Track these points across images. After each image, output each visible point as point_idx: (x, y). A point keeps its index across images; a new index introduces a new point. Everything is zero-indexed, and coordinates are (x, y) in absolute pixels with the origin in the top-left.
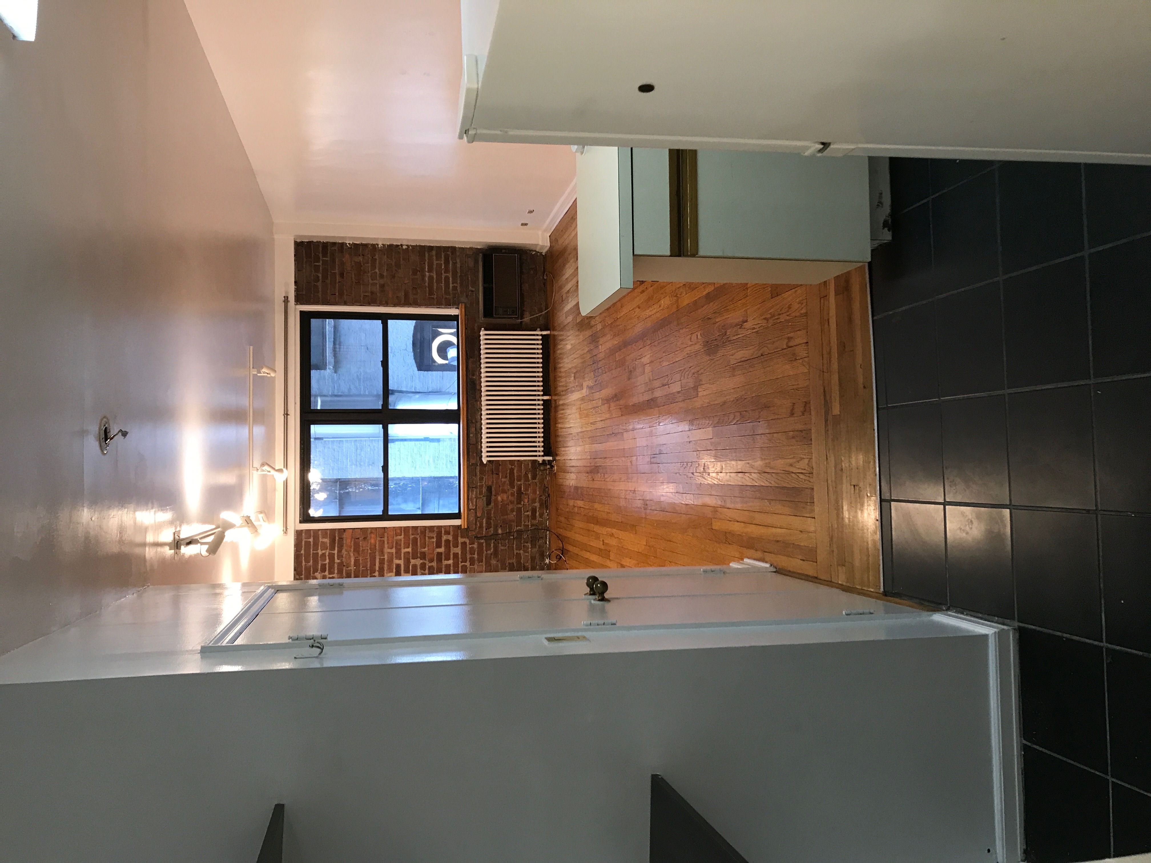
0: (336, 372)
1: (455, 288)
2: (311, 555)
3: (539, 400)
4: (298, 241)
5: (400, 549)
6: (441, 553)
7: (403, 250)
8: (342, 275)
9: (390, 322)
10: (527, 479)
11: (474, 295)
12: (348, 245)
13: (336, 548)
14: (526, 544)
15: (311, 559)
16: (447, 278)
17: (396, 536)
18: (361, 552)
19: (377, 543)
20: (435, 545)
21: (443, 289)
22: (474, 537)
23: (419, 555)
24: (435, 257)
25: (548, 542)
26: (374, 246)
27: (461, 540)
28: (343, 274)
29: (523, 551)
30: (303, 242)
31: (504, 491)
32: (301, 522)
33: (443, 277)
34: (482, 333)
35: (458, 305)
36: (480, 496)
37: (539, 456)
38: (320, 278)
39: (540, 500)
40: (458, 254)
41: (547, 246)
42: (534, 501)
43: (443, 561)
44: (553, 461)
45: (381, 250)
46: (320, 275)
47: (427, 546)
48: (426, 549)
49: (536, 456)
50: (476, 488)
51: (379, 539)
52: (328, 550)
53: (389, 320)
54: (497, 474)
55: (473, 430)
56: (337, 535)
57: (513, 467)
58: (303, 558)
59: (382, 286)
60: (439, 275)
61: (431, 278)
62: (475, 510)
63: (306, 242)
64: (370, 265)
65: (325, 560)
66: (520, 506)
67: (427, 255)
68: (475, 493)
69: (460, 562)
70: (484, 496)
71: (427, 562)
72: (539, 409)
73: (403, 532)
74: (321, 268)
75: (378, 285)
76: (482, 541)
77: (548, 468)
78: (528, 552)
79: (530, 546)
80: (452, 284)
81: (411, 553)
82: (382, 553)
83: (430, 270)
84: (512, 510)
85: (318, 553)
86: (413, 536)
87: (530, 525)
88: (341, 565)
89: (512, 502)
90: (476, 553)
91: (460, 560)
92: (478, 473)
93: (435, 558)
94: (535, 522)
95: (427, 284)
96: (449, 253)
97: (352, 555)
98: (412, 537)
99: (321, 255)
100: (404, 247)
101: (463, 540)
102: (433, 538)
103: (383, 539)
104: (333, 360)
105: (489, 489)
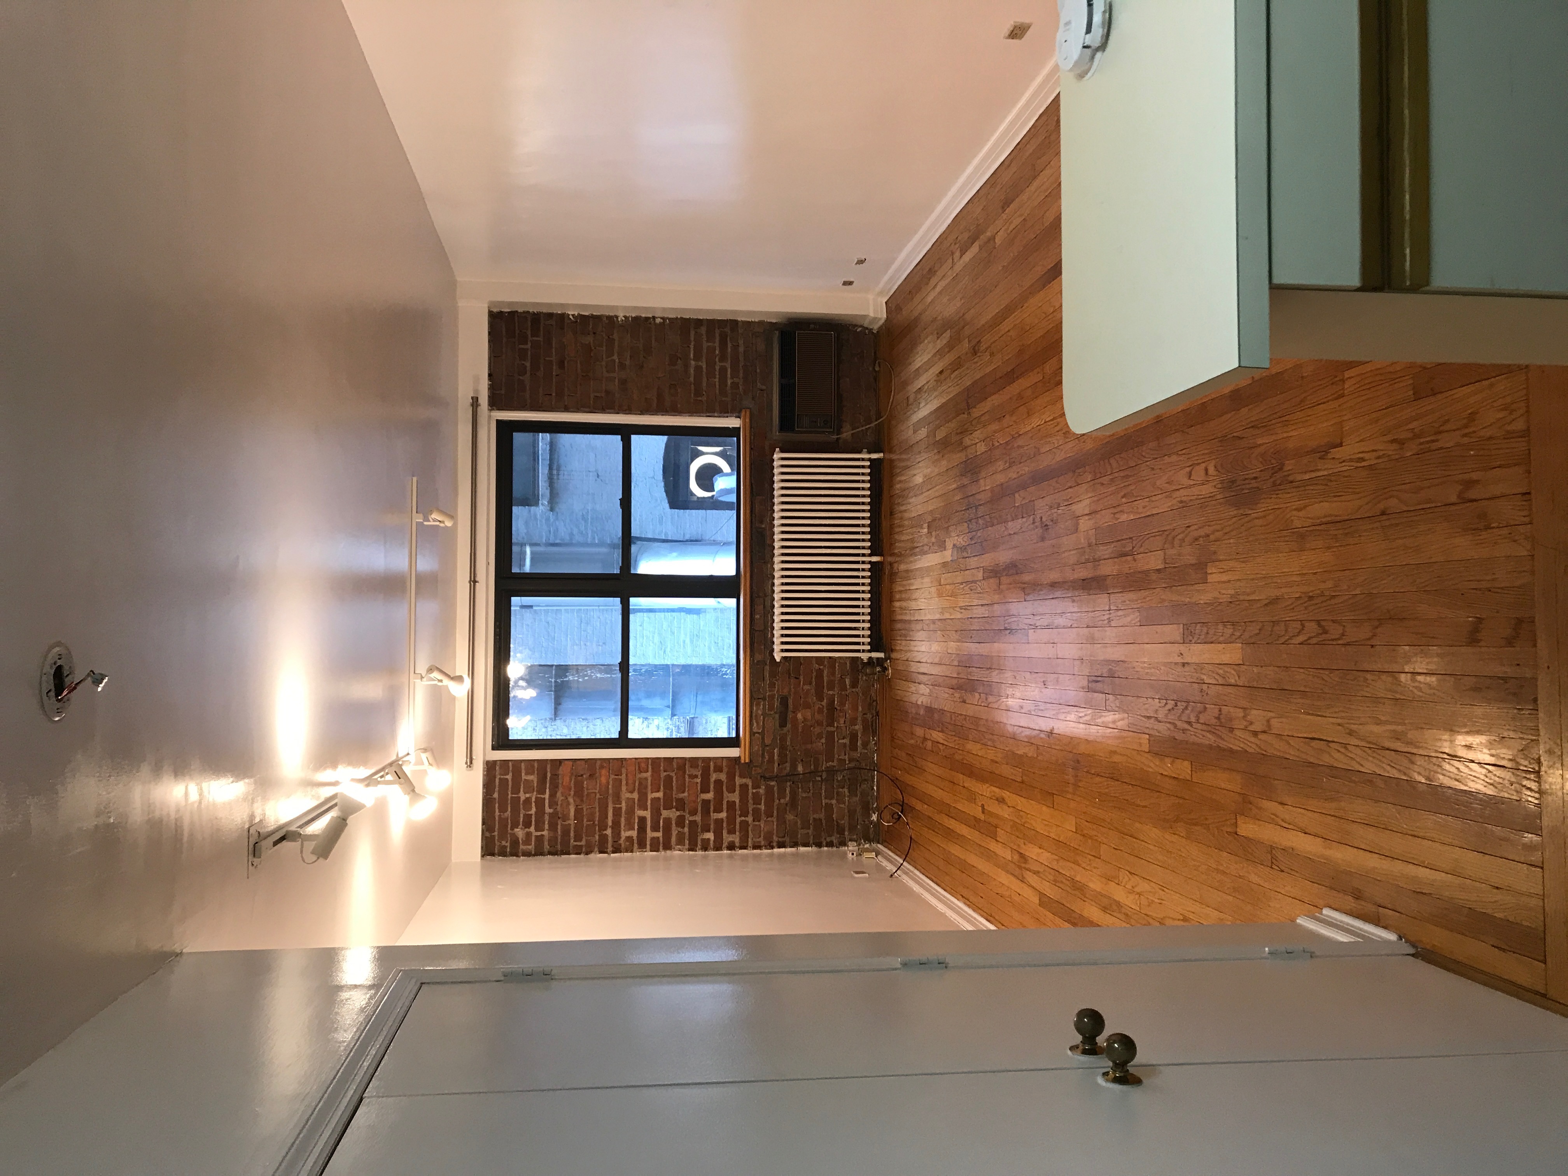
0: (552, 509)
1: (735, 386)
2: (509, 802)
3: (863, 562)
4: (495, 310)
5: (646, 794)
6: (709, 801)
7: (655, 324)
8: (561, 364)
9: (634, 438)
10: (843, 688)
11: (765, 395)
12: (571, 317)
13: (547, 790)
14: (841, 790)
15: (509, 806)
16: (723, 370)
17: (641, 772)
18: (584, 798)
19: (611, 783)
20: (699, 788)
21: (717, 387)
22: (759, 777)
23: (674, 804)
24: (704, 337)
25: (875, 788)
26: (612, 319)
27: (738, 781)
28: (564, 362)
29: (837, 800)
30: (501, 312)
31: (807, 706)
32: (493, 748)
33: (717, 368)
34: (777, 456)
35: (740, 412)
36: (770, 713)
37: (864, 651)
38: (528, 368)
39: (865, 721)
40: (740, 331)
41: (880, 319)
42: (853, 722)
43: (712, 814)
44: (886, 659)
45: (622, 326)
46: (528, 364)
47: (687, 790)
48: (686, 794)
49: (858, 651)
50: (764, 699)
51: (612, 777)
52: (535, 793)
53: (632, 436)
54: (796, 678)
55: (759, 608)
56: (549, 770)
57: (822, 667)
58: (497, 805)
59: (623, 382)
60: (711, 365)
61: (698, 369)
62: (762, 734)
63: (506, 312)
64: (604, 348)
65: (531, 809)
66: (832, 729)
67: (692, 333)
68: (762, 707)
69: (737, 816)
70: (776, 713)
71: (687, 816)
72: (863, 577)
73: (650, 766)
74: (529, 353)
75: (617, 380)
76: (773, 783)
77: (879, 672)
78: (844, 803)
79: (847, 793)
80: (732, 378)
81: (662, 801)
82: (617, 799)
83: (697, 358)
84: (820, 736)
85: (520, 797)
86: (665, 774)
87: (847, 759)
88: (554, 816)
89: (819, 723)
90: (763, 801)
91: (738, 812)
92: (767, 677)
93: (700, 809)
94: (856, 755)
95: (692, 379)
96: (727, 330)
97: (571, 800)
98: (663, 774)
99: (529, 333)
100: (658, 321)
101: (744, 780)
102: (696, 776)
103: (620, 777)
104: (548, 492)
105: (784, 701)
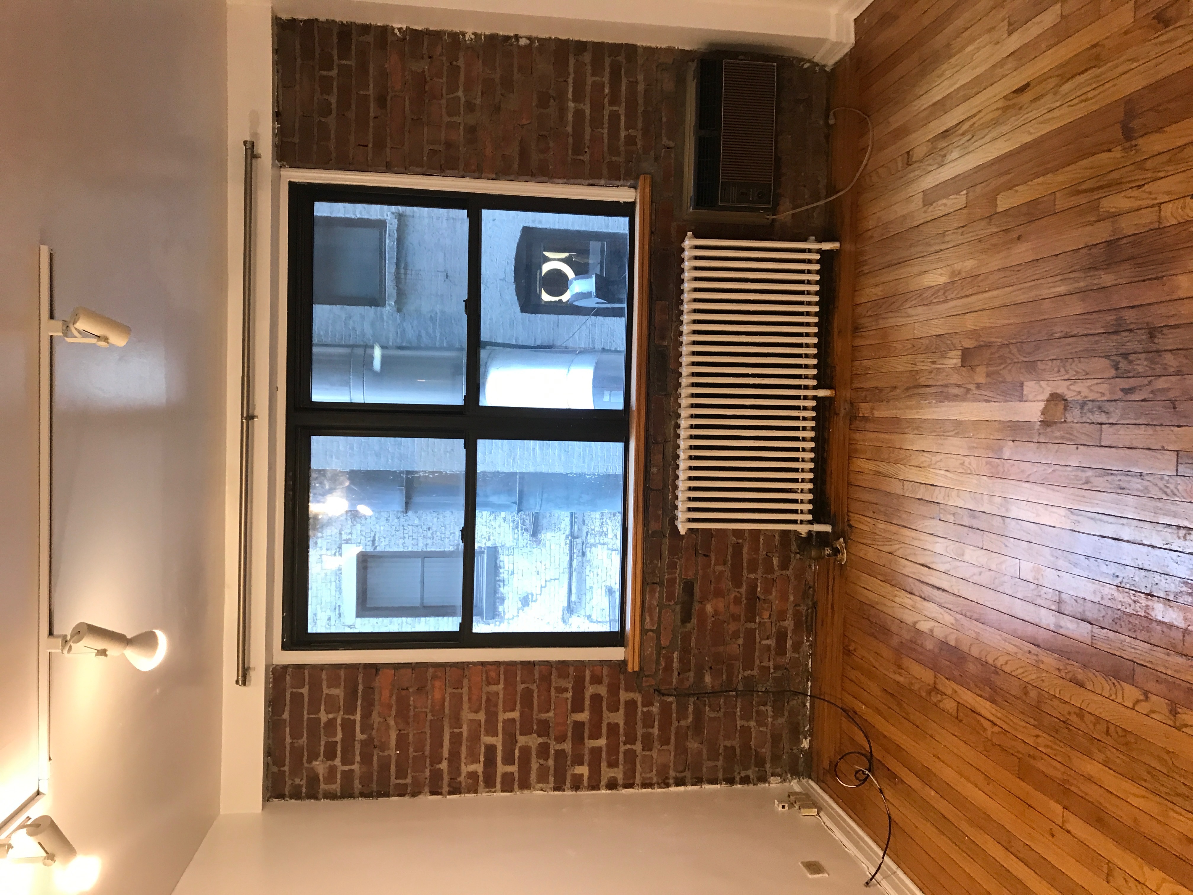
0: (399, 310)
1: (631, 140)
2: (305, 724)
3: (806, 398)
4: (285, 16)
5: (496, 714)
6: (582, 724)
7: (519, 47)
8: (382, 100)
9: (486, 213)
10: (769, 569)
11: (672, 156)
12: (396, 31)
13: (359, 709)
14: (762, 708)
15: (305, 730)
16: (614, 117)
17: (489, 684)
18: (411, 720)
19: (448, 699)
20: (569, 708)
21: (606, 141)
22: (652, 691)
23: (535, 727)
24: (589, 67)
25: (808, 705)
26: (456, 38)
27: (624, 696)
28: (386, 100)
29: (757, 721)
30: (294, 20)
31: (719, 593)
32: (285, 647)
33: (606, 113)
34: (688, 243)
35: (638, 177)
36: (668, 603)
37: (802, 522)
38: (334, 106)
39: (797, 614)
40: (640, 61)
41: (845, 45)
42: (782, 615)
43: (586, 741)
44: (836, 535)
45: (470, 48)
46: (333, 100)
47: (552, 707)
48: (551, 714)
49: (795, 522)
50: (661, 584)
51: (450, 690)
52: (341, 713)
53: (483, 211)
54: (705, 555)
55: (657, 458)
56: (360, 681)
57: (740, 541)
58: (288, 729)
59: (472, 130)
60: (597, 107)
61: (579, 114)
62: (658, 632)
63: (301, 21)
64: (445, 79)
65: (335, 735)
66: (752, 625)
67: (572, 61)
68: (657, 595)
69: (621, 744)
70: (676, 604)
71: (552, 743)
72: (805, 419)
73: (502, 677)
74: (335, 84)
75: (461, 128)
76: (671, 699)
77: (829, 555)
78: (766, 725)
79: (771, 713)
80: (627, 129)
81: (518, 723)
82: (457, 721)
83: (578, 98)
84: (735, 635)
85: (319, 719)
86: (523, 686)
87: (772, 666)
88: (368, 745)
89: (735, 618)
90: (656, 723)
91: (622, 738)
92: (666, 553)
93: (569, 734)
94: (784, 661)
95: (569, 129)
96: (621, 59)
97: (392, 723)
98: (520, 687)
99: (335, 52)
100: (523, 42)
101: (631, 695)
102: (566, 690)
103: (460, 691)
104: (395, 292)
105: (689, 587)
